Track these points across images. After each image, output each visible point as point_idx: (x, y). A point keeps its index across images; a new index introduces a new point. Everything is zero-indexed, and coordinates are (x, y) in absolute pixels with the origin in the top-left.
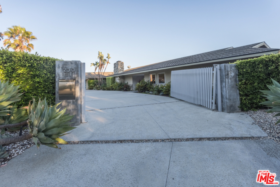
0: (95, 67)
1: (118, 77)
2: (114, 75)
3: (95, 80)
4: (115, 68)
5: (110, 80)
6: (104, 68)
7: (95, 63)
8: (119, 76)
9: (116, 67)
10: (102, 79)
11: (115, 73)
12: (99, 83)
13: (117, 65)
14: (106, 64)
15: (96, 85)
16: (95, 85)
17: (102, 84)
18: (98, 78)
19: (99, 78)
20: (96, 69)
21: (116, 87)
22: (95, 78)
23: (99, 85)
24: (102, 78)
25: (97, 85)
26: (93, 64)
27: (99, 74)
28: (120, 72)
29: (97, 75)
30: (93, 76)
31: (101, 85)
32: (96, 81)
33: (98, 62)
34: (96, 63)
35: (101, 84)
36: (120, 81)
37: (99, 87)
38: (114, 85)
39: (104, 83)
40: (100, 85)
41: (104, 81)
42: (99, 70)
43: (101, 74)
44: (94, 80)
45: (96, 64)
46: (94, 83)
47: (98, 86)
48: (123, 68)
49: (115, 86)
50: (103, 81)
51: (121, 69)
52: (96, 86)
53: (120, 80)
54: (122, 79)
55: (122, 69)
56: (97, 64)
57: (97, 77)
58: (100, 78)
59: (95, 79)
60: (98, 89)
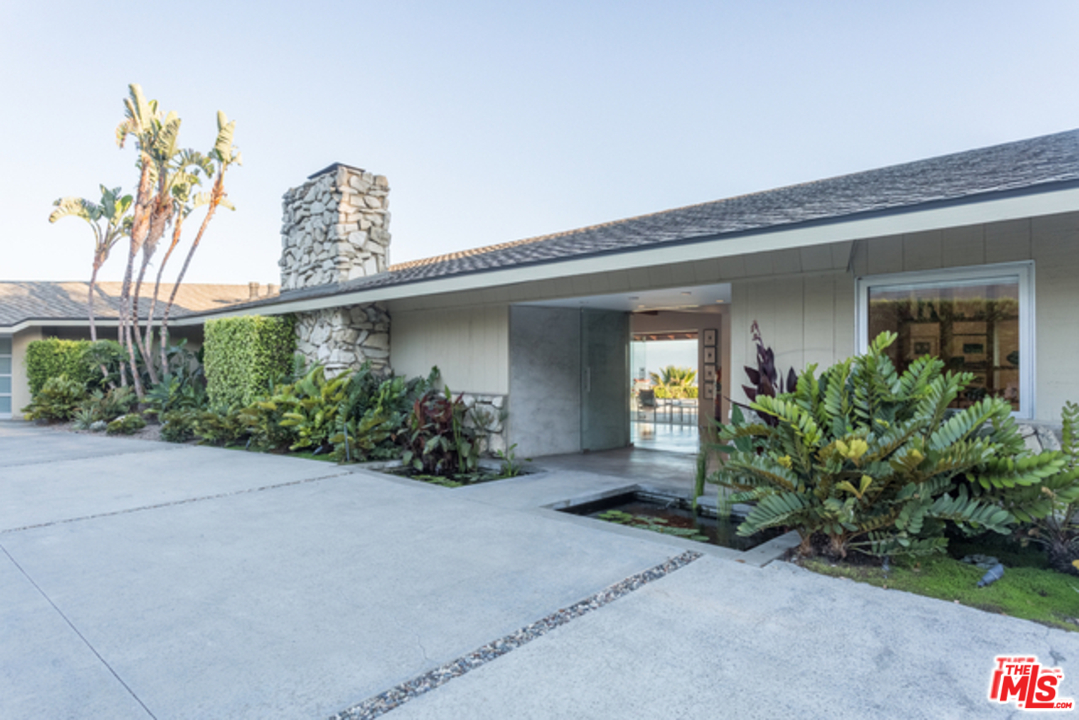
0: (97, 229)
1: (338, 321)
2: (286, 296)
3: (95, 342)
4: (297, 237)
5: (243, 345)
6: (175, 241)
7: (96, 200)
8: (345, 311)
9: (314, 224)
10: (164, 333)
11: (294, 282)
12: (134, 368)
13: (316, 207)
14: (199, 211)
15: (105, 389)
16: (94, 385)
17: (161, 378)
18: (125, 322)
19: (131, 323)
20: (103, 250)
21: (319, 417)
22: (92, 324)
23: (130, 382)
24: (156, 330)
25: (118, 383)
26: (83, 203)
27: (132, 293)
28: (355, 274)
29: (111, 301)
30: (75, 312)
31: (147, 386)
32: (99, 352)
33: (122, 194)
34: (110, 197)
35: (154, 382)
36: (349, 357)
37: (133, 406)
38: (292, 399)
39: (180, 371)
40: (137, 385)
41: (173, 349)
42: (132, 255)
43: (146, 292)
44: (83, 342)
45: (108, 212)
46: (82, 371)
47: (119, 394)
48: (378, 234)
49: (308, 413)
50: (170, 356)
51: (360, 238)
52: (98, 395)
53: (350, 346)
54: (373, 341)
55: (372, 247)
56: (118, 205)
57: (116, 313)
58: (143, 330)
59: (93, 332)
60: (120, 423)
